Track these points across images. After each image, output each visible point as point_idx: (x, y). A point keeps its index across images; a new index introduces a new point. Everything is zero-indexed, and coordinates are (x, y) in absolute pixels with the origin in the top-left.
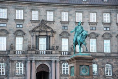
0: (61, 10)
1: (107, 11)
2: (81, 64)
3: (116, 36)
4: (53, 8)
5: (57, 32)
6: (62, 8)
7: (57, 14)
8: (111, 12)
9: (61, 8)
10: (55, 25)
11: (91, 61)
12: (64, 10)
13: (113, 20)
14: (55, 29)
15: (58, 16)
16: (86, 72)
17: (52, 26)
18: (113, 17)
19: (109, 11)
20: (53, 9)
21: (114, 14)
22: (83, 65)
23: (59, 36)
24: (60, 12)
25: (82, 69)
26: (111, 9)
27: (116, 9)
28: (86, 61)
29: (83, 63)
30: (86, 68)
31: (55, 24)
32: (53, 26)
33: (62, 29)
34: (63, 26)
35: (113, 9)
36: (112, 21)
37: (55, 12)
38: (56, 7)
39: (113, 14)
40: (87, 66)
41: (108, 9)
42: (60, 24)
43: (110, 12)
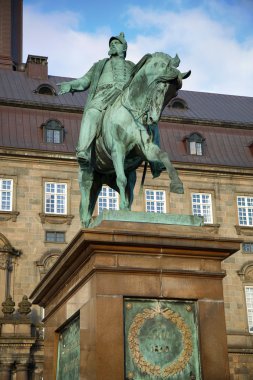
0: (44, 173)
1: (204, 186)
2: (137, 285)
3: (238, 272)
4: (14, 168)
5: (25, 253)
6: (48, 167)
7: (26, 188)
8: (216, 187)
9: (43, 167)
10: (19, 227)
11: (210, 266)
12: (53, 174)
13: (224, 217)
14: (18, 243)
15: (33, 194)
16: (176, 351)
17: (6, 230)
18: (223, 204)
19: (210, 186)
20: (12, 172)
21: (224, 197)
22: (149, 298)
23: (32, 266)
24: (38, 182)
25: (144, 332)
26: (216, 180)
27: (231, 179)
28: (172, 264)
29: (152, 279)
30: (171, 325)
31: (21, 223)
32: (12, 231)
33: (46, 242)
34: (47, 232)
35: (223, 181)
36: (221, 220)
37: (21, 181)
38: (24, 165)
39: (222, 195)
40: (181, 301)
41: (205, 179)
42: (37, 223)
43: (213, 190)
